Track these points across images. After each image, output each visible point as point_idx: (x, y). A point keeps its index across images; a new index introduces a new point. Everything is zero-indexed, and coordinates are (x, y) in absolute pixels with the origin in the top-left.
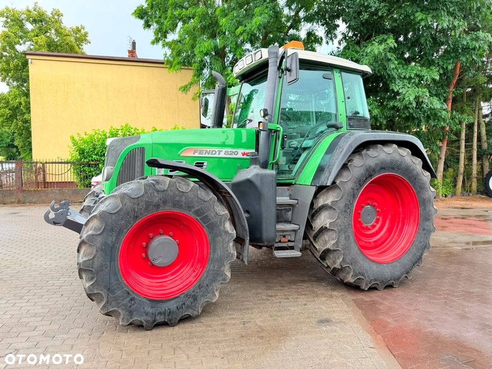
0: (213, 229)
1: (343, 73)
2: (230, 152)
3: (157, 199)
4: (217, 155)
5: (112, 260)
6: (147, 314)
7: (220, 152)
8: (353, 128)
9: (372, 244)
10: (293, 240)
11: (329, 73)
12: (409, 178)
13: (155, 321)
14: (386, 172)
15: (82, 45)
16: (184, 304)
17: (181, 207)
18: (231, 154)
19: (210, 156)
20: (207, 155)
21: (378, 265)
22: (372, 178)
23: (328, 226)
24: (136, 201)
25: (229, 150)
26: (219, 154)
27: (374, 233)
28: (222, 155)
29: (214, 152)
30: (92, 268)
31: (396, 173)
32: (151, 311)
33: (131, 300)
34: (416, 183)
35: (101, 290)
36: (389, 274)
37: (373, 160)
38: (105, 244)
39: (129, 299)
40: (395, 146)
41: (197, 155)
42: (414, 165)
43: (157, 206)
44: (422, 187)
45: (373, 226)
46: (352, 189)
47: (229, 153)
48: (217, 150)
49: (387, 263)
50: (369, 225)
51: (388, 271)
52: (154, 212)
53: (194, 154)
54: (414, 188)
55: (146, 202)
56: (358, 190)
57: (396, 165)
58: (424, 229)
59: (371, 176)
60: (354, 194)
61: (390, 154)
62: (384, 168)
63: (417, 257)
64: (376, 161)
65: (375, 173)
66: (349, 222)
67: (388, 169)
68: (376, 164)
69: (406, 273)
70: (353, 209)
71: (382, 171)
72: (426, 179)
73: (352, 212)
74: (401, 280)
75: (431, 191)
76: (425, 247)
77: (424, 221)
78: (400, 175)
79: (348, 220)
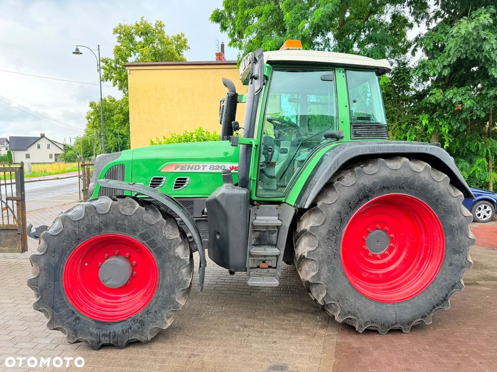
0: (161, 254)
1: (348, 72)
2: (216, 166)
3: (98, 222)
4: (200, 170)
5: (56, 279)
6: (91, 334)
7: (204, 167)
8: (359, 138)
9: (381, 276)
10: (274, 266)
11: (331, 73)
12: (428, 200)
13: (100, 342)
14: (392, 192)
15: (182, 52)
16: (131, 328)
17: (124, 230)
18: (217, 169)
19: (193, 171)
20: (190, 171)
21: (378, 304)
22: (369, 200)
23: (306, 255)
24: (77, 223)
25: (215, 165)
26: (203, 169)
27: (385, 264)
28: (207, 170)
29: (197, 167)
30: (37, 286)
31: (407, 193)
32: (96, 332)
33: (76, 319)
34: (439, 206)
35: (46, 308)
36: (394, 316)
37: (370, 178)
38: (48, 264)
39: (73, 318)
40: (405, 159)
41: (178, 170)
42: (436, 183)
43: (99, 229)
44: (450, 211)
45: (384, 256)
46: (339, 213)
47: (215, 168)
48: (201, 165)
49: (393, 302)
50: (378, 254)
51: (392, 313)
52: (96, 235)
53: (175, 169)
54: (437, 212)
55: (87, 225)
56: (348, 214)
57: (401, 184)
58: (451, 265)
59: (367, 197)
60: (341, 219)
61: (396, 170)
62: (387, 188)
63: (439, 299)
64: (374, 179)
65: (374, 194)
66: (335, 251)
67: (394, 189)
68: (374, 183)
69: (422, 317)
70: (341, 237)
71: (385, 191)
72: (456, 200)
73: (340, 239)
74: (413, 324)
75: (463, 215)
76: (453, 286)
77: (452, 254)
78: (413, 195)
79: (332, 250)
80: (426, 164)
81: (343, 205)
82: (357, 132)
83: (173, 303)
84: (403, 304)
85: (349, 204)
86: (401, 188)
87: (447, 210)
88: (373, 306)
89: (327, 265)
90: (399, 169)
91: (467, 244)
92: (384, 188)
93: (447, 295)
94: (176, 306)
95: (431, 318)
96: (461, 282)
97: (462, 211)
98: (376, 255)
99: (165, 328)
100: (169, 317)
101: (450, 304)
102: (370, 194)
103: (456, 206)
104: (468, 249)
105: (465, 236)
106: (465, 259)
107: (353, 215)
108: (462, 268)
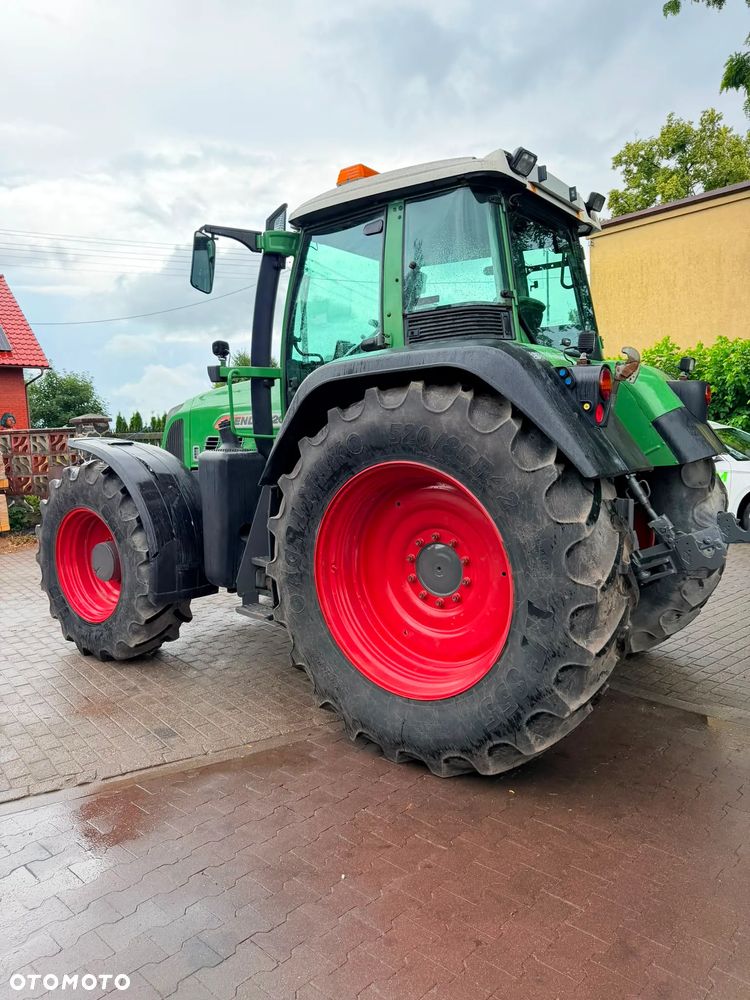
0: (119, 541)
1: (408, 206)
2: (275, 418)
14: (392, 459)
16: (102, 635)
30: (40, 562)
37: (348, 427)
46: (302, 496)
55: (64, 495)
56: (318, 499)
57: (413, 440)
58: (525, 641)
59: (347, 468)
60: (307, 509)
61: (393, 410)
62: (380, 449)
63: (495, 717)
64: (354, 430)
66: (302, 568)
67: (394, 451)
68: (353, 439)
69: (463, 751)
70: (313, 543)
71: (378, 455)
72: (529, 481)
73: (312, 547)
74: (446, 761)
75: (550, 520)
76: (535, 698)
77: (528, 616)
78: (435, 466)
79: (297, 564)
80: (460, 391)
81: (308, 482)
82: (416, 333)
84: (427, 708)
85: (317, 479)
86: (408, 450)
87: (507, 502)
88: (368, 692)
89: (290, 593)
90: (398, 408)
91: (567, 597)
92: (374, 449)
93: (518, 717)
94: (138, 619)
95: (490, 761)
96: (559, 693)
97: (551, 509)
98: (436, 598)
99: (132, 646)
100: (136, 633)
101: (532, 742)
102: (350, 462)
103: (528, 496)
104: (572, 610)
105: (558, 574)
106: (561, 636)
107: (329, 503)
108: (554, 656)
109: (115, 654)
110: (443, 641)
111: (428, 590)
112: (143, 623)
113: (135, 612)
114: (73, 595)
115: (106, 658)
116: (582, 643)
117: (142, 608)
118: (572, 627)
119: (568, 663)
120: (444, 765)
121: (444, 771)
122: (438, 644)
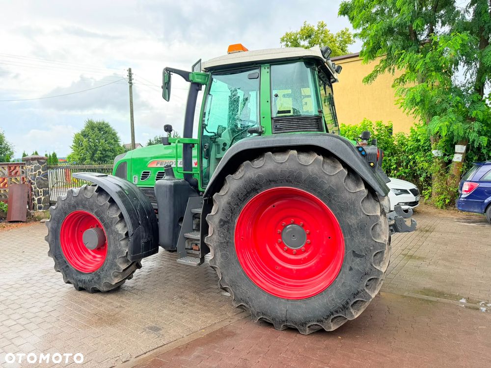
1: (273, 67)
3: (73, 201)
5: (56, 238)
6: (74, 279)
11: (257, 71)
12: (320, 194)
14: (280, 186)
16: (93, 279)
17: (87, 208)
21: (271, 298)
22: (258, 193)
24: (64, 202)
26: (175, 165)
28: (178, 165)
30: (48, 241)
31: (296, 187)
33: (67, 267)
34: (333, 202)
35: (53, 256)
36: (284, 312)
37: (256, 171)
39: (65, 266)
41: (159, 165)
42: (327, 177)
43: (74, 207)
46: (229, 203)
48: (174, 161)
51: (283, 309)
54: (331, 207)
55: (68, 203)
56: (238, 205)
57: (292, 178)
58: (351, 269)
59: (255, 190)
60: (231, 210)
61: (282, 163)
62: (273, 181)
63: (336, 305)
64: (259, 172)
65: (261, 187)
66: (228, 239)
67: (281, 183)
68: (259, 176)
69: (318, 321)
70: (234, 226)
71: (272, 184)
72: (353, 197)
73: (233, 229)
74: (309, 327)
75: (364, 214)
76: (356, 294)
77: (352, 257)
78: (304, 189)
79: (225, 237)
80: (316, 156)
81: (232, 197)
82: (278, 126)
83: (116, 266)
84: (298, 303)
85: (238, 195)
86: (289, 182)
87: (342, 206)
88: (266, 297)
89: (221, 251)
90: (284, 162)
91: (372, 248)
92: (270, 181)
93: (347, 303)
94: (118, 269)
95: (332, 324)
96: (367, 291)
97: (364, 209)
98: (292, 250)
99: (113, 284)
100: (116, 276)
101: (353, 314)
102: (257, 187)
103: (353, 203)
104: (375, 253)
105: (368, 238)
106: (369, 265)
107: (244, 207)
108: (366, 275)
109: (101, 289)
110: (297, 270)
111: (288, 246)
112: (121, 271)
113: (116, 265)
114: (71, 258)
115: (95, 291)
116: (378, 268)
117: (120, 263)
118: (374, 261)
119: (372, 277)
120: (307, 329)
121: (308, 331)
122: (295, 272)
